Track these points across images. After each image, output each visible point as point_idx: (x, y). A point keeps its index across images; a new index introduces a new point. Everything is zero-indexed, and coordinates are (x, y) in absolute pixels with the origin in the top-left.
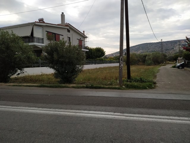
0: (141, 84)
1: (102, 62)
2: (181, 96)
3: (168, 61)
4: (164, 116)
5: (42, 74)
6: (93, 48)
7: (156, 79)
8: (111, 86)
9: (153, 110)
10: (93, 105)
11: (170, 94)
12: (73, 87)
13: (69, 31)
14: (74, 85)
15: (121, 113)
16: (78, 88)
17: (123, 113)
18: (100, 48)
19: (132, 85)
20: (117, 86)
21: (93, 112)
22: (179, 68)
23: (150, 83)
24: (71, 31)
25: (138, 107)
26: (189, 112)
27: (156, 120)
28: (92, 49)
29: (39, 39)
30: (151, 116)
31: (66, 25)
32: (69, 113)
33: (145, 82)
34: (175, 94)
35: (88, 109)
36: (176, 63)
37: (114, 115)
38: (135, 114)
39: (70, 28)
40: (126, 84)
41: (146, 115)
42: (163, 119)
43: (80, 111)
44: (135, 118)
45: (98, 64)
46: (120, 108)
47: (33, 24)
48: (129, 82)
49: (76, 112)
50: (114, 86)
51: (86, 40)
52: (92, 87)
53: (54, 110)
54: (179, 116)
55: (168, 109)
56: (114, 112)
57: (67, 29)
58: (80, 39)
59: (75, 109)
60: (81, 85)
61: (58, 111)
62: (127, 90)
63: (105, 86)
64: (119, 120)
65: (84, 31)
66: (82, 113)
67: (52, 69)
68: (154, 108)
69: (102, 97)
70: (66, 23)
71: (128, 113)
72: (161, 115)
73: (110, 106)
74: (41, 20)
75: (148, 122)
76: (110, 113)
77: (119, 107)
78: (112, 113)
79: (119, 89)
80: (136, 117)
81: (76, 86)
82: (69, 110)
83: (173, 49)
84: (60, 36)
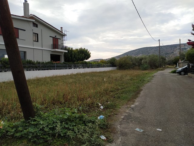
3: (167, 65)
13: (35, 25)
22: (180, 74)
24: (39, 25)
31: (30, 17)
36: (176, 67)
39: (36, 20)
57: (34, 23)
58: (56, 36)
65: (62, 28)
70: (31, 14)
83: (173, 53)
84: (19, 30)
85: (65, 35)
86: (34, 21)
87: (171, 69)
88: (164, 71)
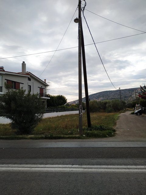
0: (101, 132)
1: (64, 110)
2: (139, 143)
3: (127, 108)
4: (122, 165)
7: (116, 126)
8: (71, 136)
9: (111, 160)
10: (50, 158)
11: (128, 142)
12: (31, 138)
13: (29, 79)
14: (32, 136)
15: (79, 165)
16: (36, 139)
17: (81, 165)
18: (62, 96)
19: (92, 134)
20: (77, 136)
21: (50, 165)
22: (137, 115)
23: (110, 131)
24: (32, 79)
25: (97, 158)
26: (145, 160)
27: (114, 170)
28: (53, 96)
30: (109, 166)
31: (26, 74)
33: (105, 130)
34: (133, 141)
35: (45, 162)
36: (134, 109)
37: (72, 168)
38: (93, 165)
39: (31, 76)
40: (86, 133)
41: (105, 166)
42: (121, 168)
43: (36, 166)
44: (93, 170)
45: (60, 112)
48: (89, 130)
49: (31, 167)
50: (74, 136)
51: (47, 88)
52: (52, 138)
53: (7, 165)
54: (136, 165)
55: (126, 157)
56: (73, 165)
57: (28, 78)
58: (42, 87)
59: (30, 164)
60: (40, 136)
61: (12, 167)
62: (87, 139)
63: (65, 136)
64: (77, 173)
65: (45, 80)
66: (38, 167)
67: (9, 119)
68: (113, 158)
70: (27, 72)
71: (87, 165)
73: (69, 158)
74: (1, 69)
75: (106, 173)
76: (67, 166)
77: (78, 158)
78: (70, 166)
79: (79, 138)
80: (94, 168)
81: (34, 137)
83: (131, 96)
84: (20, 84)
85: (48, 86)
86: (29, 76)
87: (131, 111)
88: (125, 113)
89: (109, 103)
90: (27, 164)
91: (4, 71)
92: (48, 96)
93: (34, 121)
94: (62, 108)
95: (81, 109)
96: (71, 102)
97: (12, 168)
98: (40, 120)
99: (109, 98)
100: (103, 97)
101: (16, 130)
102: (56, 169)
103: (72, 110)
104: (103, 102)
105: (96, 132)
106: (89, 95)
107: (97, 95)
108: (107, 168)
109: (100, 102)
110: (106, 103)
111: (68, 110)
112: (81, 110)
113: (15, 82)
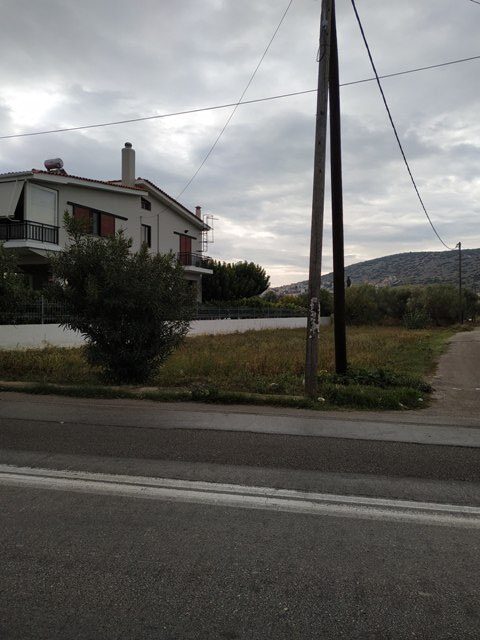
0: (381, 391)
1: (258, 311)
5: (46, 349)
6: (227, 263)
7: (435, 374)
8: (276, 397)
10: (207, 461)
12: (149, 397)
13: (147, 205)
14: (153, 389)
15: (298, 490)
16: (165, 399)
17: (307, 491)
18: (252, 264)
19: (349, 395)
20: (298, 398)
21: (206, 484)
23: (412, 390)
24: (154, 205)
25: (359, 472)
27: (414, 516)
28: (224, 266)
29: (42, 227)
31: (136, 185)
32: (120, 488)
33: (395, 385)
35: (188, 474)
37: (275, 497)
39: (152, 195)
40: (329, 391)
42: (440, 513)
43: (159, 481)
44: (345, 509)
45: (243, 318)
46: (298, 473)
47: (25, 178)
48: (339, 383)
49: (145, 485)
50: (286, 397)
51: (204, 237)
52: (214, 399)
53: (71, 474)
55: (461, 479)
56: (278, 487)
57: (143, 199)
58: (186, 232)
59: (142, 475)
60: (177, 392)
61: (86, 480)
62: (331, 410)
63: (258, 396)
65: (198, 208)
67: (80, 334)
68: (414, 476)
69: (245, 432)
70: (139, 179)
71: (325, 492)
72: (434, 502)
73: (266, 464)
74: (55, 167)
75: (387, 523)
76: (261, 490)
77: (296, 469)
78: (269, 491)
79: (303, 406)
80: (348, 504)
81: (157, 393)
82: (122, 477)
84: (116, 220)
85: (207, 228)
86: (146, 194)
88: (472, 332)
89: (417, 294)
90: (132, 474)
91: (63, 173)
92: (206, 263)
93: (157, 344)
94: (253, 306)
95: (316, 310)
96: (285, 287)
97: (88, 484)
98: (179, 341)
99: (417, 278)
100: (398, 274)
101: (100, 369)
102: (224, 497)
103: (287, 313)
104: (394, 293)
105: (362, 390)
106: (345, 265)
107: (377, 266)
108: (390, 508)
109: (385, 291)
110: (405, 296)
111: (272, 314)
112: (314, 314)
113: (99, 213)
